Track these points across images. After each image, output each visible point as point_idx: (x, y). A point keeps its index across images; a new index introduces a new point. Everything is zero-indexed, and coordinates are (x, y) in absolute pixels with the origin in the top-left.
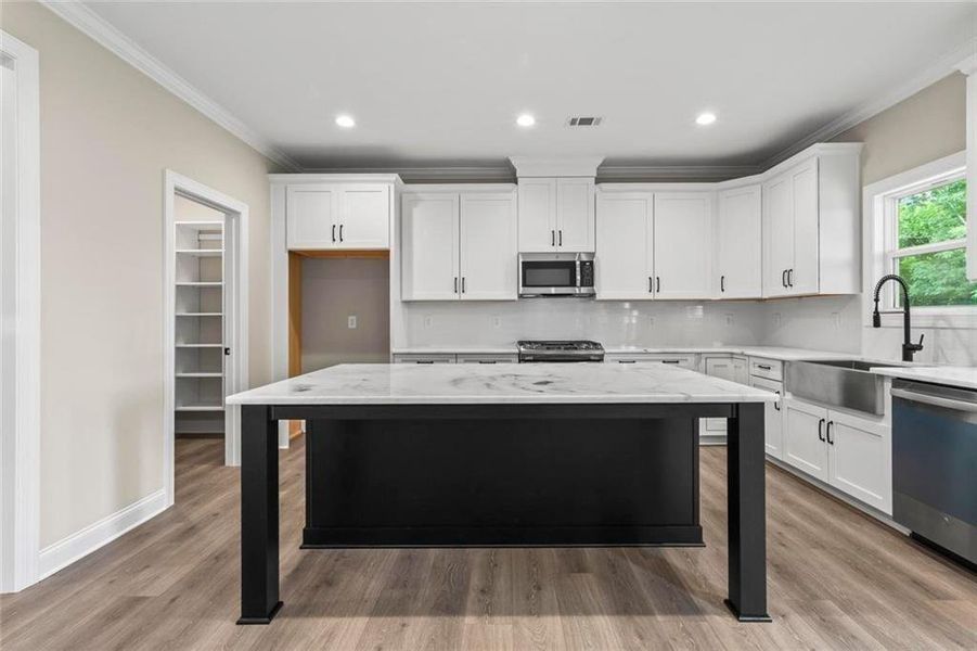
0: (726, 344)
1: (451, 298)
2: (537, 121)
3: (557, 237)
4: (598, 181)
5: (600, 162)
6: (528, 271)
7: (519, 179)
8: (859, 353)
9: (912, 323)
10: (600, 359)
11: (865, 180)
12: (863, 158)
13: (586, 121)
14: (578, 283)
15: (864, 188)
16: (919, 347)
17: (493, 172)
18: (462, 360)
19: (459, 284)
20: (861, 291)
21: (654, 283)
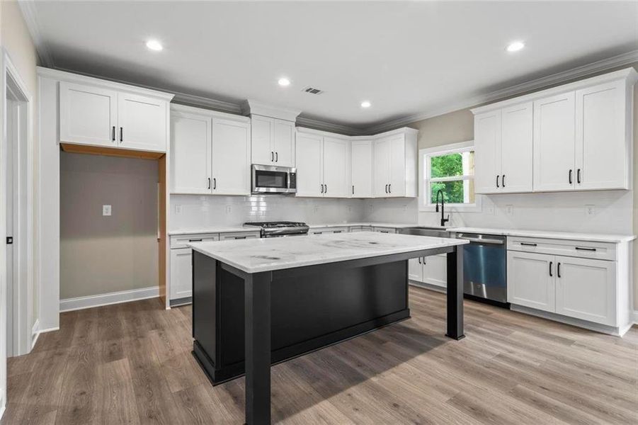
0: (349, 222)
1: (207, 193)
2: (291, 83)
3: (274, 156)
4: (297, 125)
5: (299, 114)
6: (259, 177)
7: (253, 115)
8: (417, 223)
9: (445, 210)
10: (305, 232)
11: (420, 147)
12: (419, 137)
13: (315, 91)
14: (289, 186)
15: (420, 151)
16: (447, 220)
17: (232, 107)
18: (223, 237)
19: (212, 183)
20: (418, 195)
21: (324, 188)
